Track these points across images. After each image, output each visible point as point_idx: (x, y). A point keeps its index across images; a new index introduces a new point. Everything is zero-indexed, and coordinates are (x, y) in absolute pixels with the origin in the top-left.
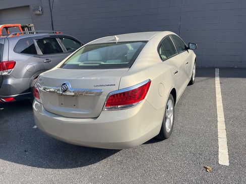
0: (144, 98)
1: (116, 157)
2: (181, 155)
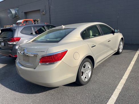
0: (61, 60)
1: (52, 92)
2: (87, 96)
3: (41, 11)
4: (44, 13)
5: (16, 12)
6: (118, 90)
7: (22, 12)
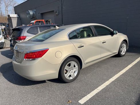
1: (38, 85)
2: (66, 92)
3: (55, 12)
4: (57, 14)
5: (34, 13)
6: (98, 90)
7: (39, 13)
